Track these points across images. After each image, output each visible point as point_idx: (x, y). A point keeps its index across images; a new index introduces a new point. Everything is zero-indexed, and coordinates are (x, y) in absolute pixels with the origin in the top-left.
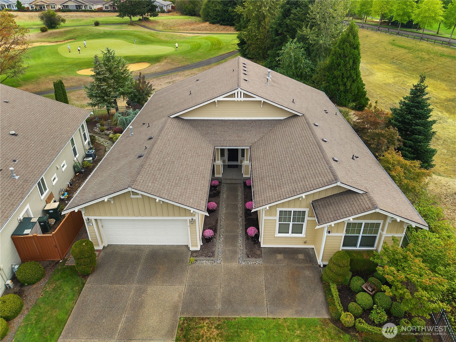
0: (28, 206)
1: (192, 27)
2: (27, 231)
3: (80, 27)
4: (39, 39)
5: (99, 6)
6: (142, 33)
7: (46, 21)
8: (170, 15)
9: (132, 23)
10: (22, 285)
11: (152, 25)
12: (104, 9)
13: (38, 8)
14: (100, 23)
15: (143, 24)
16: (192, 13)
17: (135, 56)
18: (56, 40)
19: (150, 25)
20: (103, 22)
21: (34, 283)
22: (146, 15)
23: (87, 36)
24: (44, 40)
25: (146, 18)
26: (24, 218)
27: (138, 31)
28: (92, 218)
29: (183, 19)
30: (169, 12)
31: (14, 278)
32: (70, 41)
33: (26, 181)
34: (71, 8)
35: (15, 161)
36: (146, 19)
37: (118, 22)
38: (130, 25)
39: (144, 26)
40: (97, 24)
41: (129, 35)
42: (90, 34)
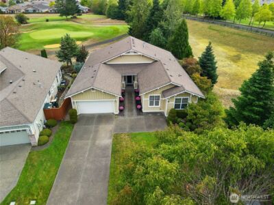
1: (102, 21)
2: (49, 107)
5: (46, 10)
6: (74, 25)
10: (49, 127)
12: (49, 12)
14: (49, 20)
15: (73, 20)
16: (100, 13)
19: (78, 21)
21: (54, 127)
25: (75, 16)
26: (46, 103)
30: (87, 12)
31: (46, 126)
34: (30, 11)
35: (39, 81)
38: (66, 20)
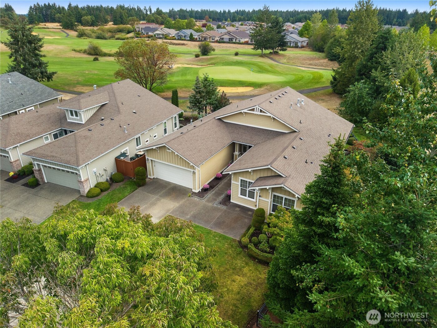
0: (127, 148)
1: (311, 62)
2: (122, 158)
3: (221, 56)
4: (192, 63)
5: (247, 40)
6: (264, 64)
7: (202, 50)
8: (301, 50)
9: (262, 56)
10: (113, 182)
11: (279, 58)
12: (250, 42)
13: (203, 39)
14: (239, 53)
15: (272, 56)
17: (247, 81)
18: (202, 64)
20: (242, 52)
21: (117, 183)
22: (277, 49)
23: (223, 63)
24: (195, 63)
25: (276, 51)
26: (124, 153)
27: (262, 62)
28: (150, 158)
29: (310, 54)
30: (302, 47)
31: (111, 179)
32: (211, 65)
33: (130, 135)
34: (225, 40)
35: (129, 125)
36: (276, 53)
37: (253, 54)
38: (260, 56)
39: (272, 59)
40: (237, 54)
41: (253, 65)
42: (226, 62)
